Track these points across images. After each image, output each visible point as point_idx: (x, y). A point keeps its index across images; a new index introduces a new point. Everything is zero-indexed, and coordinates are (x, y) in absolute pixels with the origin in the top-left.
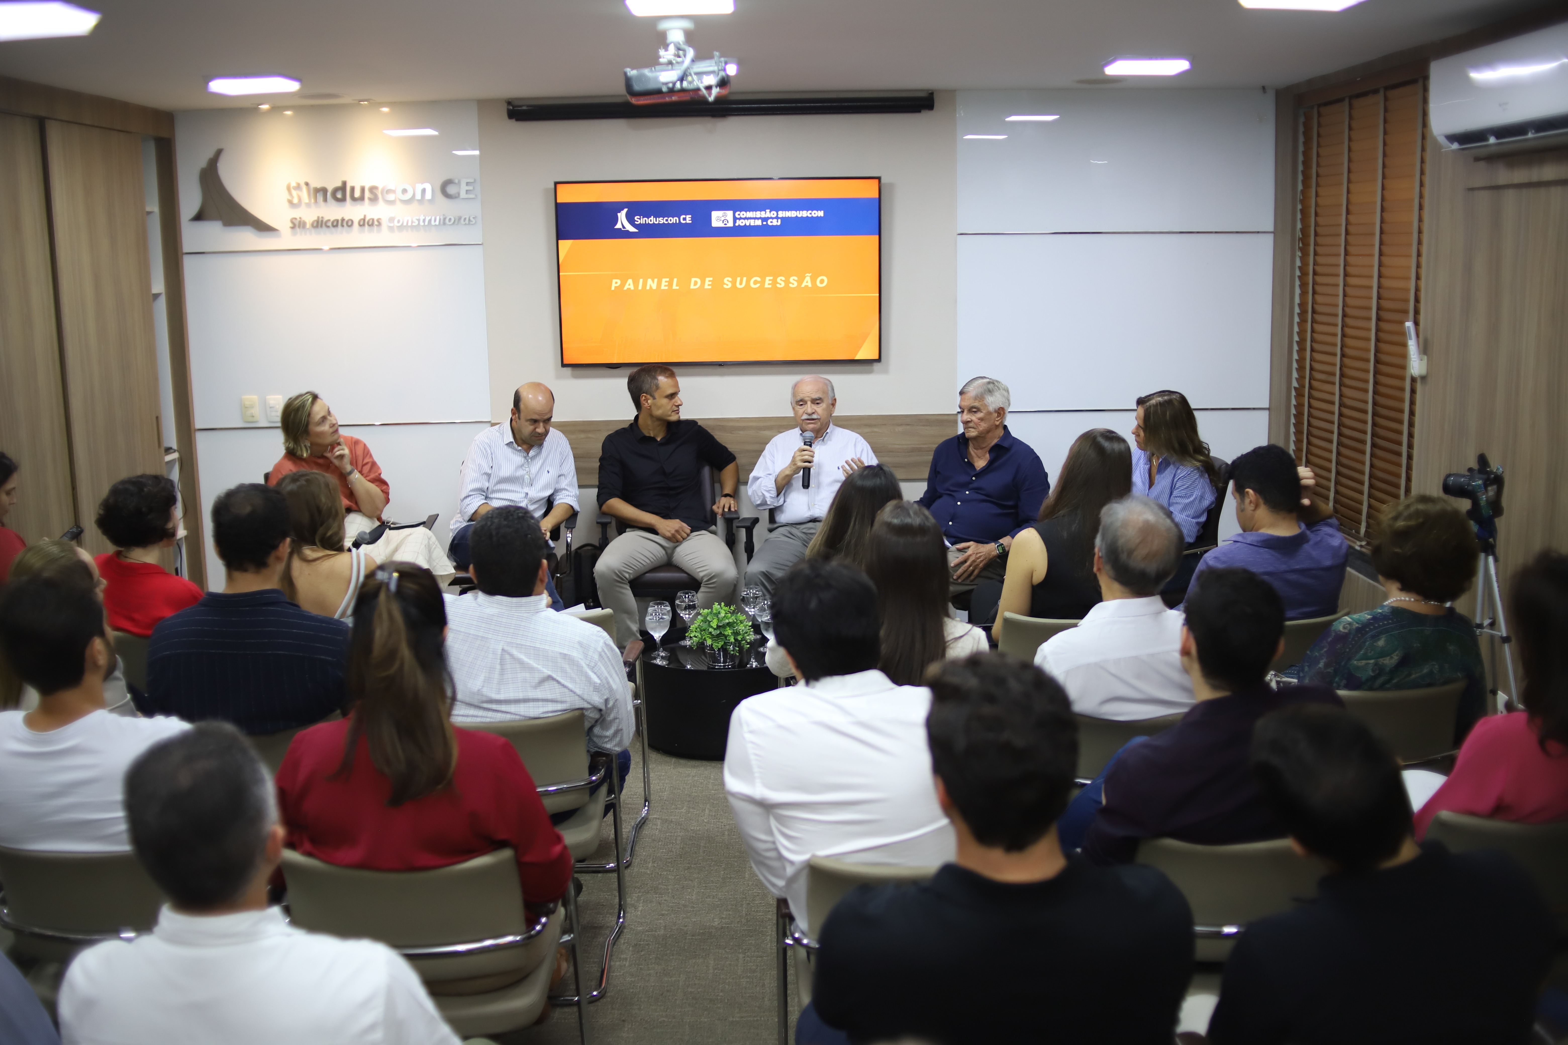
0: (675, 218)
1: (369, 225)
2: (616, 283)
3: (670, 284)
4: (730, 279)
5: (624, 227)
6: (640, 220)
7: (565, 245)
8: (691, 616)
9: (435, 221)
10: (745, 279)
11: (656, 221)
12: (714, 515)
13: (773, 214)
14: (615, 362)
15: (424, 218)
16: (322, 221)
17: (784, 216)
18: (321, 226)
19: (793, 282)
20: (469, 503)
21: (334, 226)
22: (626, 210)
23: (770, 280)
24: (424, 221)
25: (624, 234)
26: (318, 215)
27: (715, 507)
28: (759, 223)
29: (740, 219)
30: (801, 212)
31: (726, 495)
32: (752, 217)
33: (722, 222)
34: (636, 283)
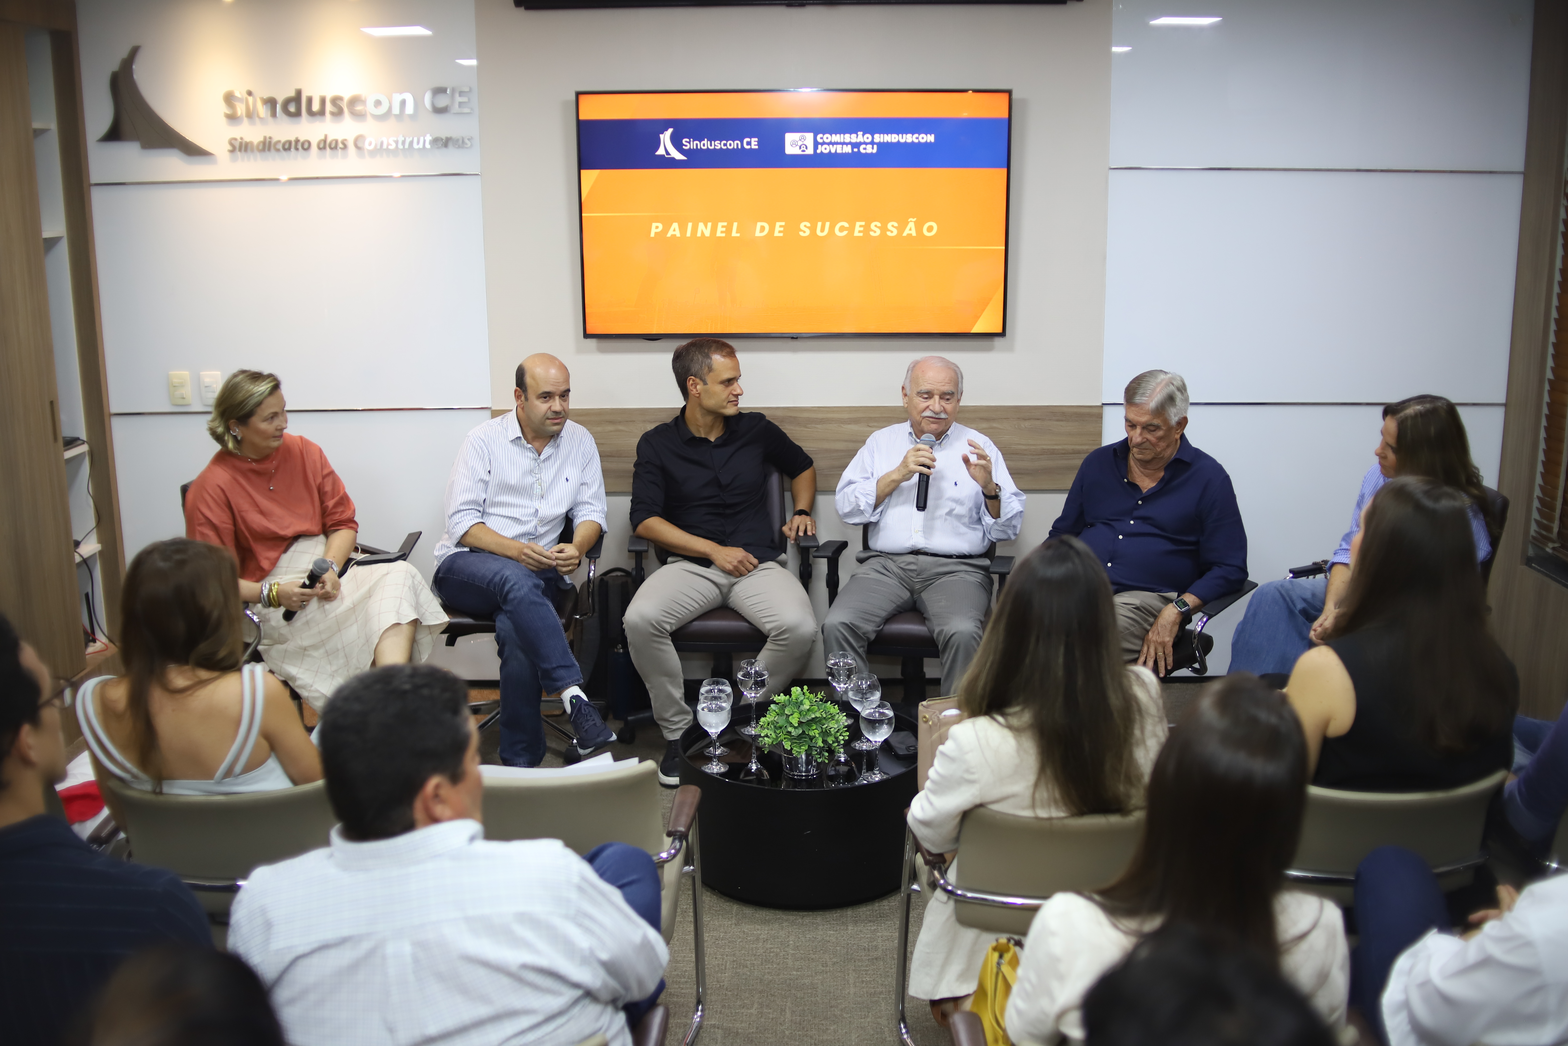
0: (736, 142)
1: (331, 148)
2: (657, 227)
3: (729, 230)
4: (808, 224)
5: (668, 153)
6: (689, 144)
7: (590, 175)
8: (758, 695)
9: (418, 143)
10: (828, 224)
11: (711, 145)
12: (784, 538)
13: (868, 138)
14: (654, 332)
15: (403, 139)
16: (270, 142)
17: (882, 141)
18: (269, 150)
19: (892, 229)
20: (458, 521)
21: (285, 149)
22: (670, 130)
23: (861, 226)
24: (404, 143)
25: (668, 163)
26: (265, 135)
27: (785, 529)
28: (848, 149)
29: (823, 143)
30: (904, 135)
31: (801, 513)
32: (839, 141)
33: (798, 147)
34: (683, 229)
